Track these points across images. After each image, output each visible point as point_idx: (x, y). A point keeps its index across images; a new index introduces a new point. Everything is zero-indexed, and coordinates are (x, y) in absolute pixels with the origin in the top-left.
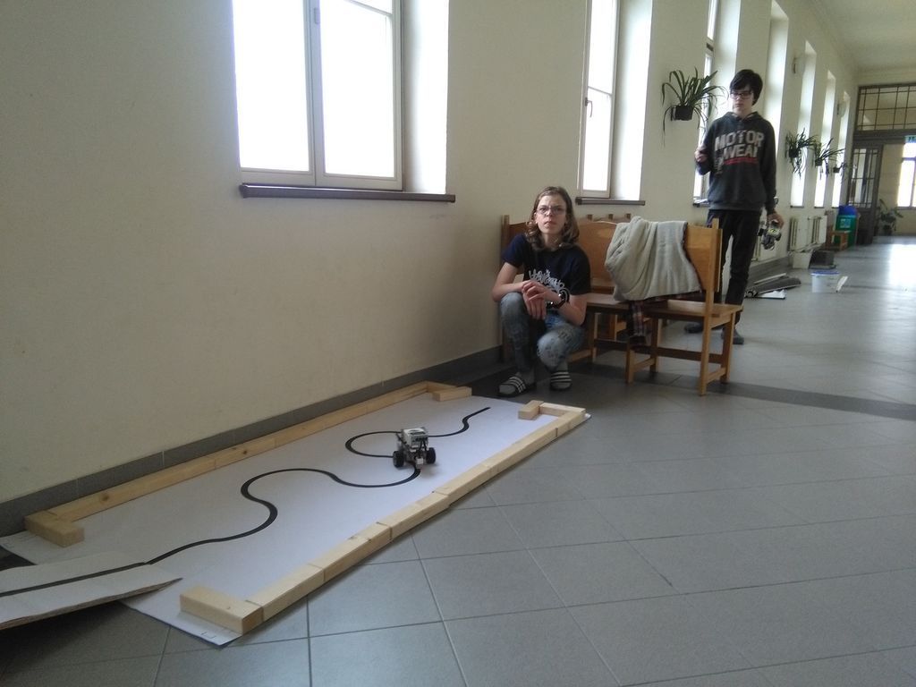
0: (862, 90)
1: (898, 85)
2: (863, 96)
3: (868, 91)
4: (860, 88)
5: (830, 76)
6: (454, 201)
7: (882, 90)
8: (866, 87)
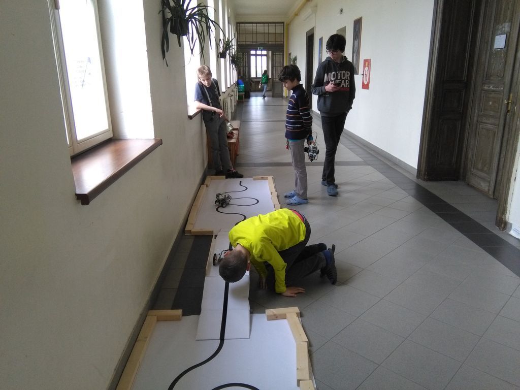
1: (252, 23)
2: (238, 27)
3: (241, 25)
4: (237, 23)
7: (246, 25)
8: (239, 23)
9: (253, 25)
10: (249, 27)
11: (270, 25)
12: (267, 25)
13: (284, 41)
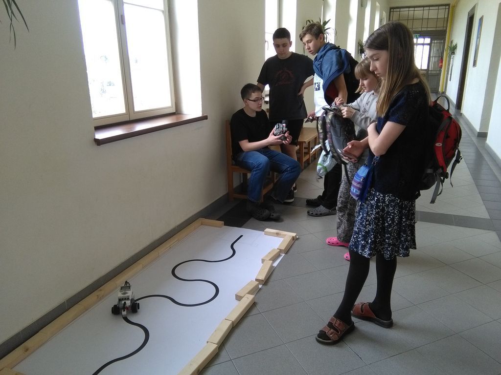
0: (392, 10)
1: (409, 7)
2: (392, 13)
3: (395, 10)
4: (391, 8)
5: (378, 4)
6: (207, 119)
7: (402, 9)
9: (410, 9)
10: (405, 12)
11: (431, 8)
12: (428, 8)
13: (446, 27)
